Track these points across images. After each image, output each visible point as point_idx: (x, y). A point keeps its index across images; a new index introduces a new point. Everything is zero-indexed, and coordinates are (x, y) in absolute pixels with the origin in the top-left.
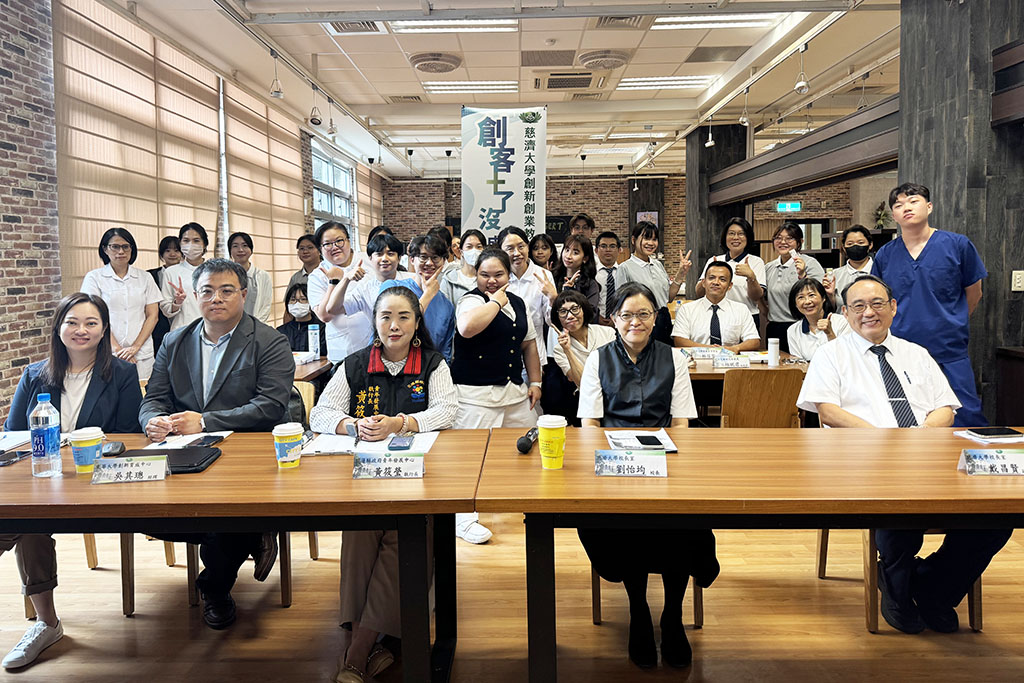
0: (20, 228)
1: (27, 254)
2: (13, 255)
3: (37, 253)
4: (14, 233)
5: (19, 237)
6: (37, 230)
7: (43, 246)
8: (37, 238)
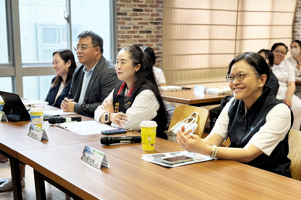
0: (142, 14)
1: (146, 28)
2: (138, 28)
3: (152, 27)
4: (139, 17)
5: (141, 19)
6: (152, 15)
7: (156, 23)
8: (152, 19)
